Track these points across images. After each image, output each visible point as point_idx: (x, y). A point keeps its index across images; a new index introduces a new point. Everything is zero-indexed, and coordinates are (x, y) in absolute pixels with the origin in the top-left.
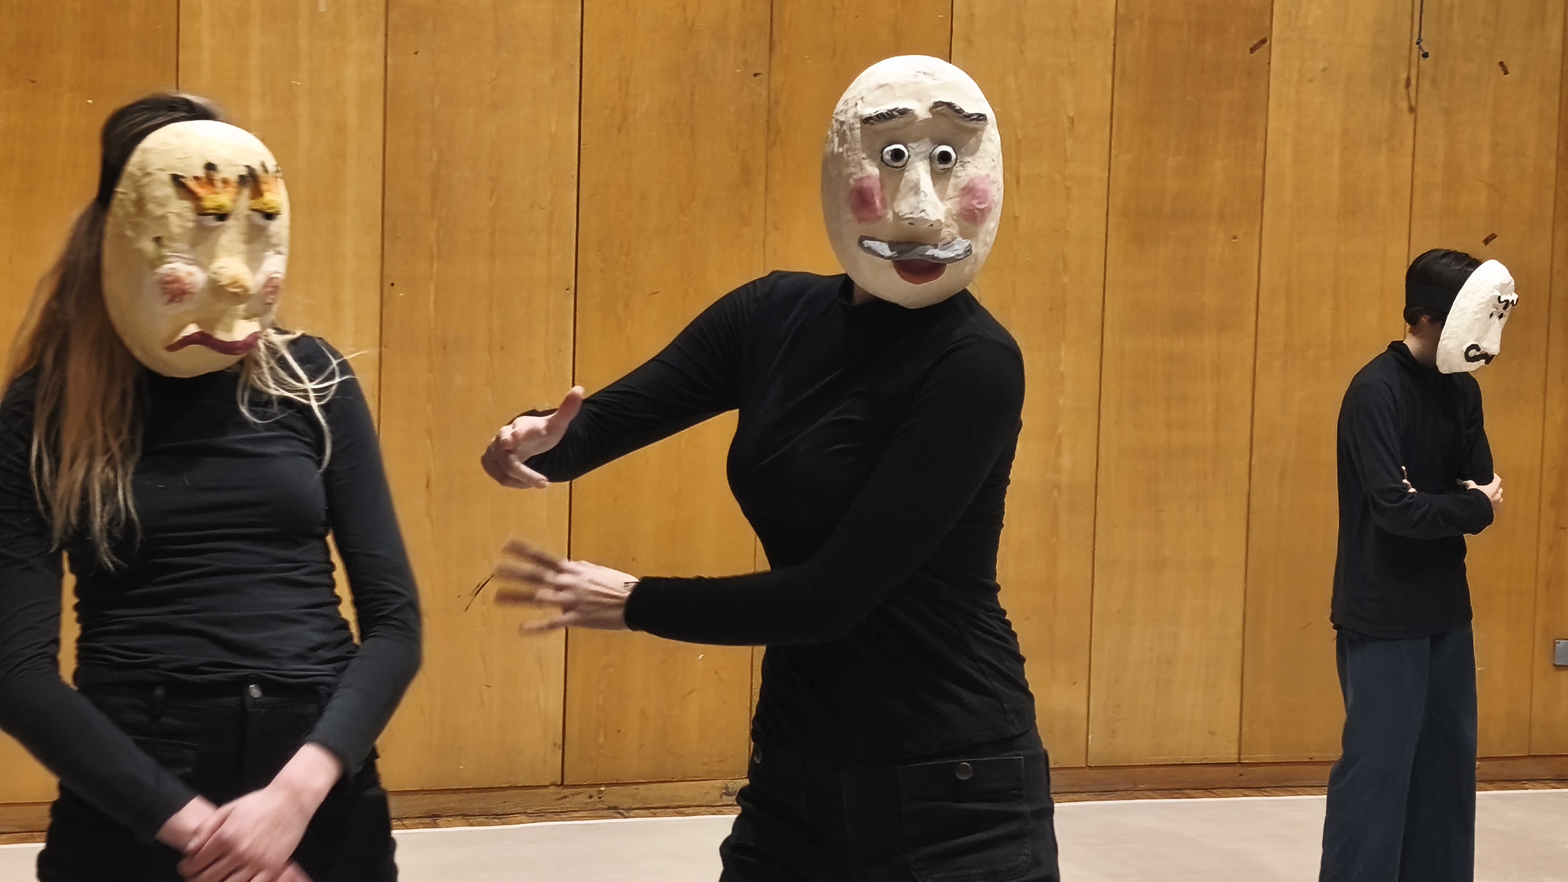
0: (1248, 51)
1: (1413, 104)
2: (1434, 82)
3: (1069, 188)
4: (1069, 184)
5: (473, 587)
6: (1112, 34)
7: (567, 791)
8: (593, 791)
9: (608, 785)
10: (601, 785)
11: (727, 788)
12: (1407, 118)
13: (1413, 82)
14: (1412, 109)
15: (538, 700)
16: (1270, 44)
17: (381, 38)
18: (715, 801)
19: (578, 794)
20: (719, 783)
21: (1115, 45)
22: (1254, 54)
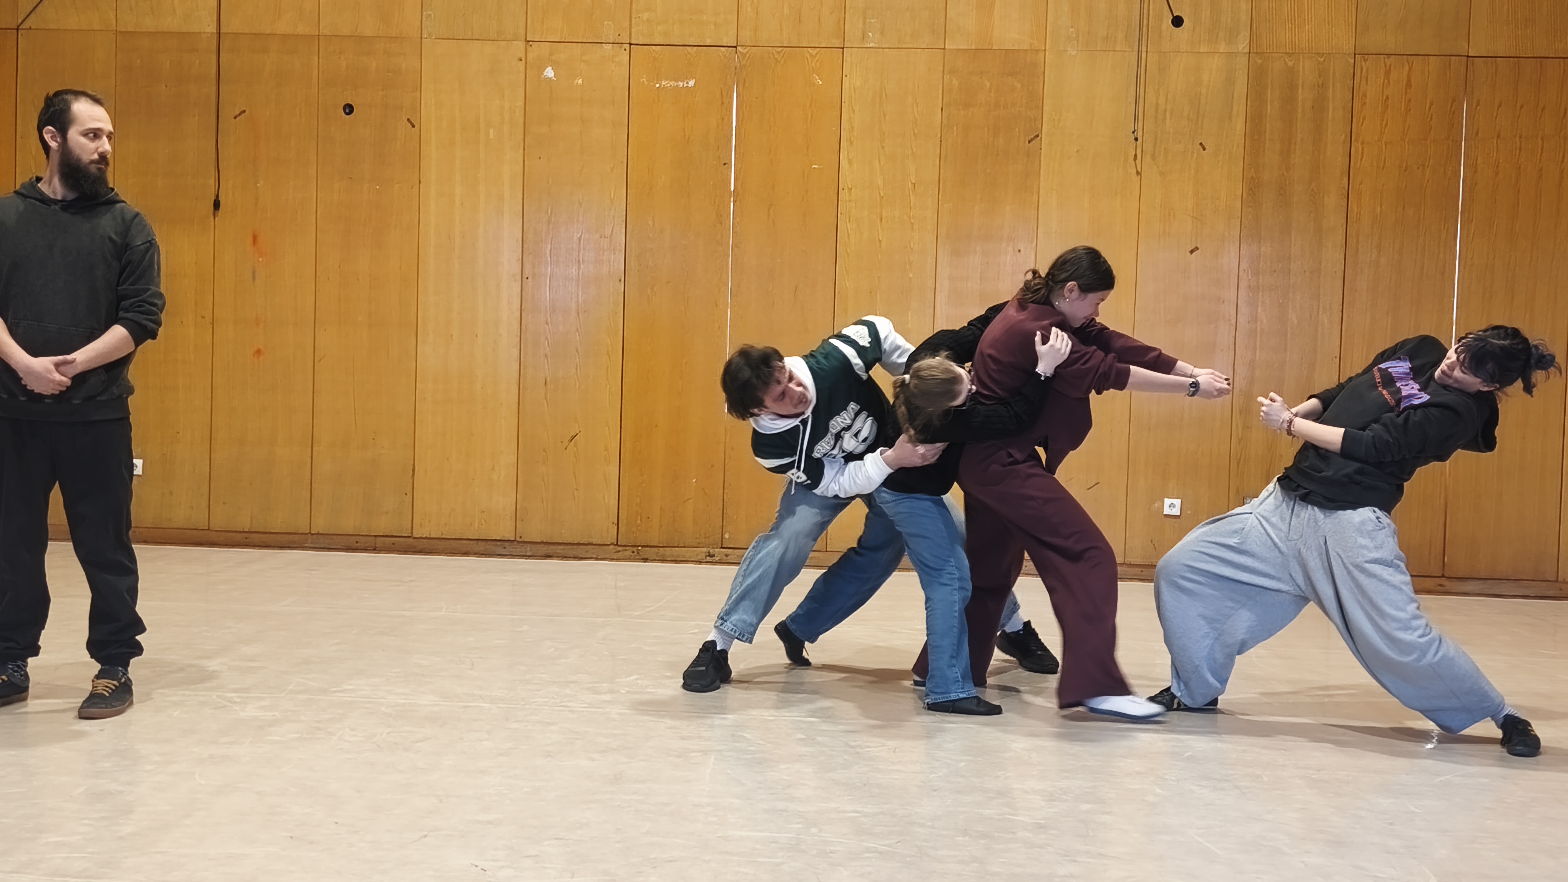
0: (1027, 142)
1: (1139, 170)
2: (1153, 157)
3: (913, 224)
4: (912, 221)
5: (569, 438)
6: (939, 135)
7: (620, 549)
8: (635, 549)
9: (642, 546)
10: (639, 546)
11: (709, 552)
12: (1136, 179)
13: (1139, 157)
14: (1138, 173)
15: (604, 499)
16: (1041, 138)
17: (521, 151)
18: (703, 559)
19: (626, 550)
20: (705, 550)
21: (941, 141)
22: (1031, 144)
